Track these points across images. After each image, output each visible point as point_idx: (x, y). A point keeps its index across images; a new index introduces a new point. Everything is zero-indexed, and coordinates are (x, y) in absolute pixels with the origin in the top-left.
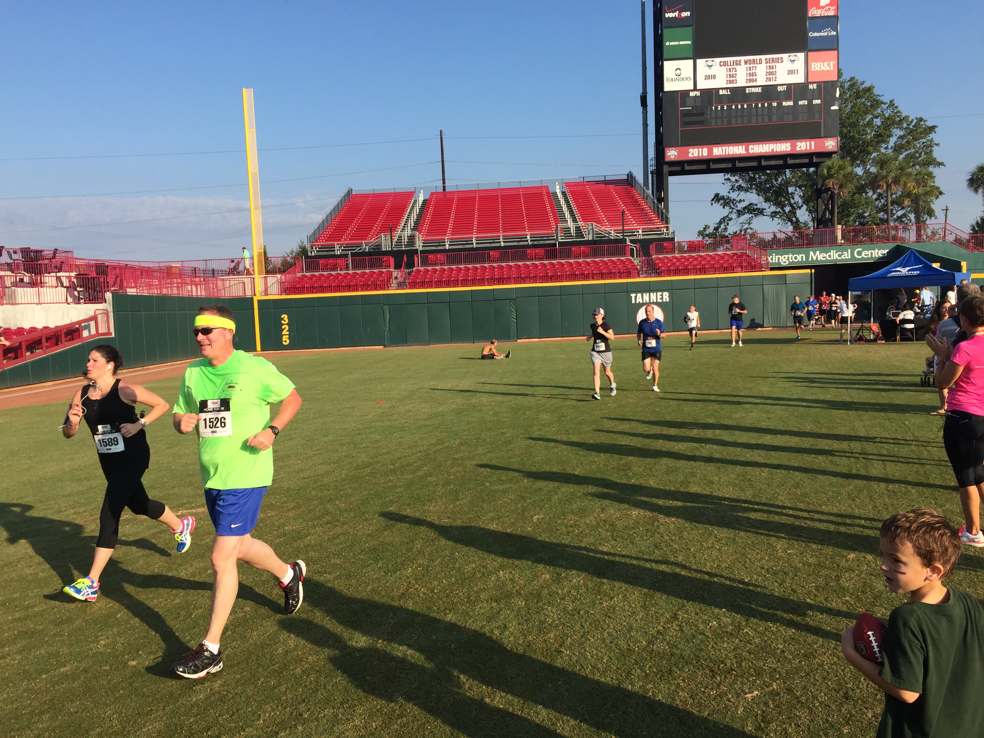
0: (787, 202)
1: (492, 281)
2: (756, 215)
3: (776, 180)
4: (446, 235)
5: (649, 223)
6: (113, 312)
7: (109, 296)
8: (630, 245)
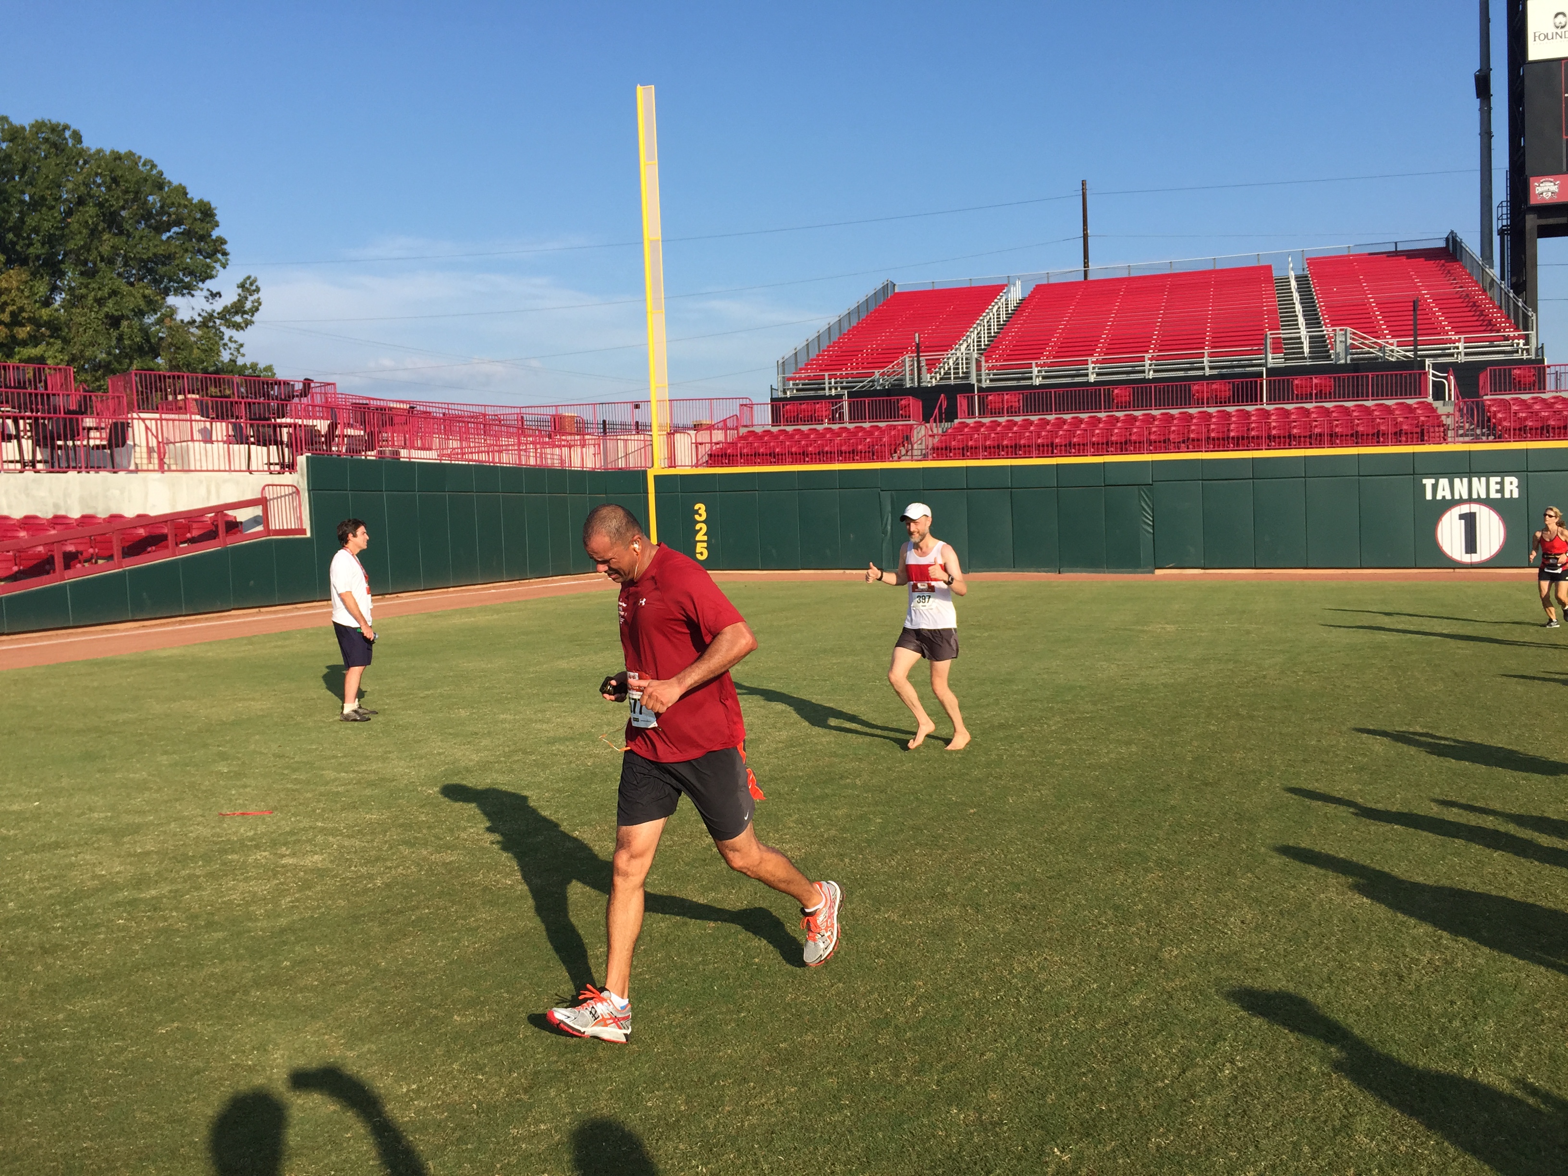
1: (1104, 446)
4: (1039, 358)
5: (1485, 331)
6: (309, 491)
7: (302, 460)
8: (1434, 375)
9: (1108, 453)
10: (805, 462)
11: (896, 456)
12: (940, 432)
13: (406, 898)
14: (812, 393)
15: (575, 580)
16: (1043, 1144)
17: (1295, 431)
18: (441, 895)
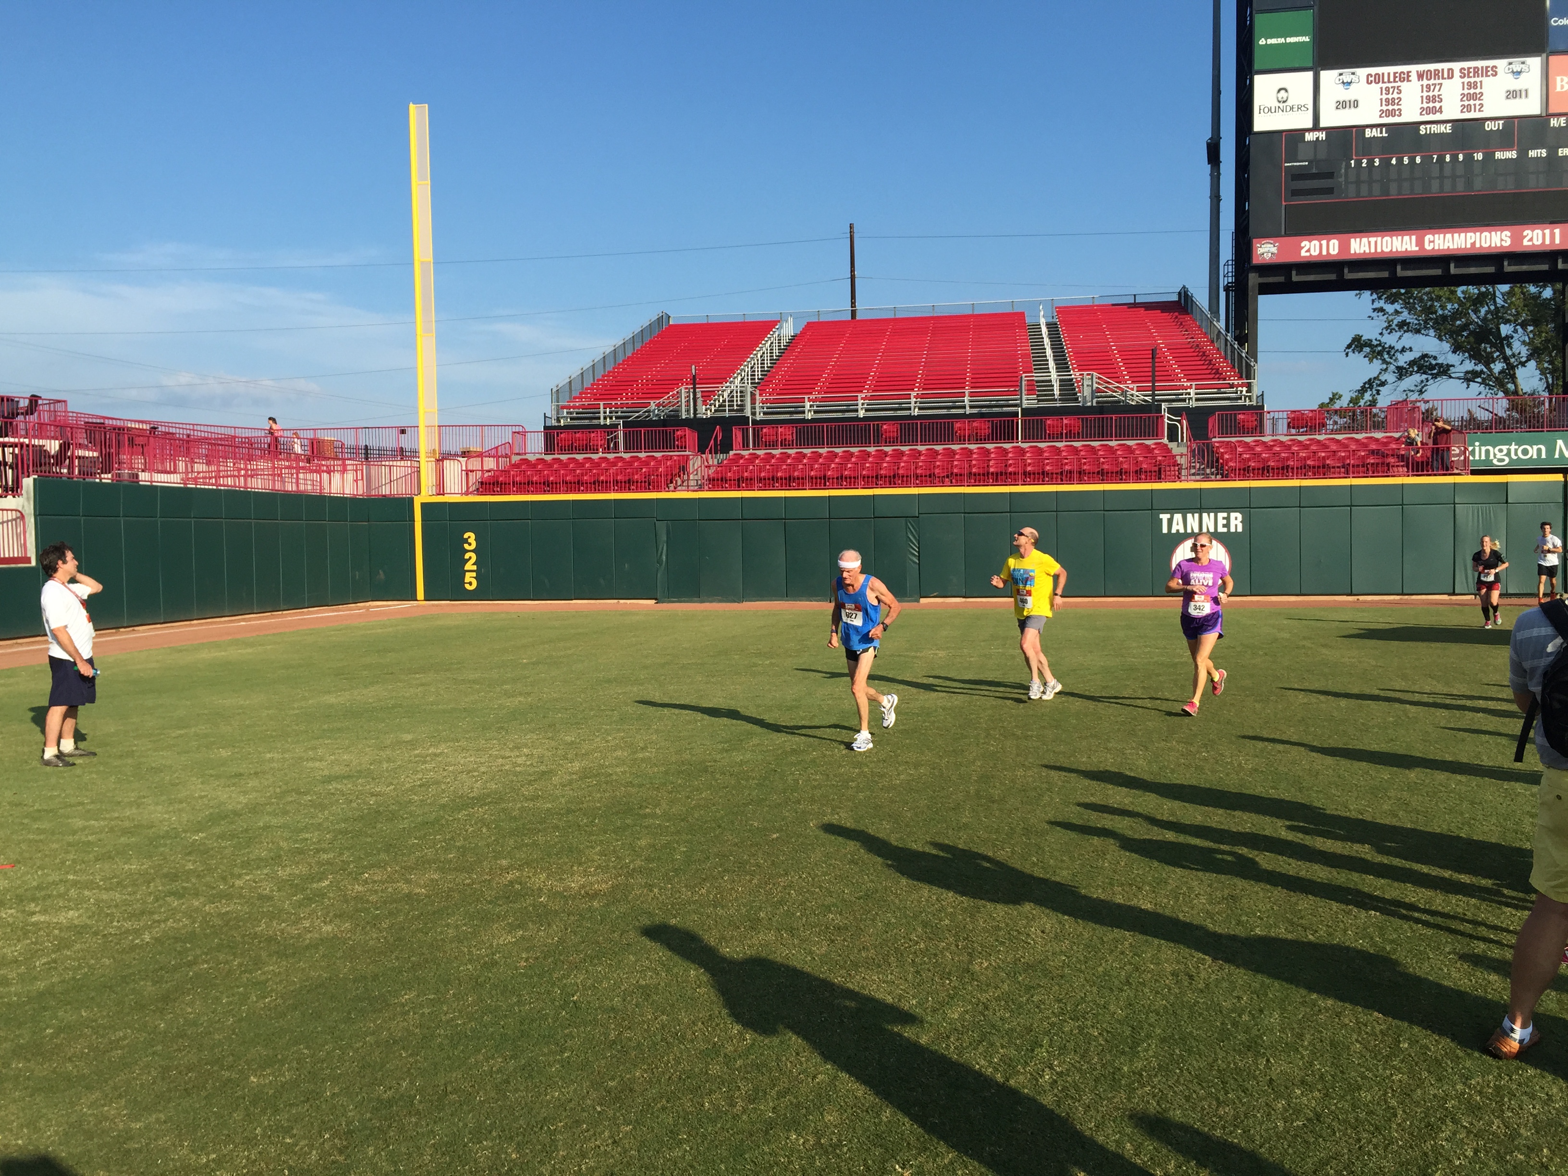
0: (1498, 353)
1: (874, 479)
4: (811, 393)
5: (1213, 379)
6: (35, 516)
7: (28, 483)
8: (1169, 419)
9: (877, 486)
10: (579, 491)
11: (672, 486)
12: (716, 463)
13: (180, 953)
14: (586, 422)
15: (336, 611)
16: (885, 1161)
17: (1048, 468)
18: (219, 948)
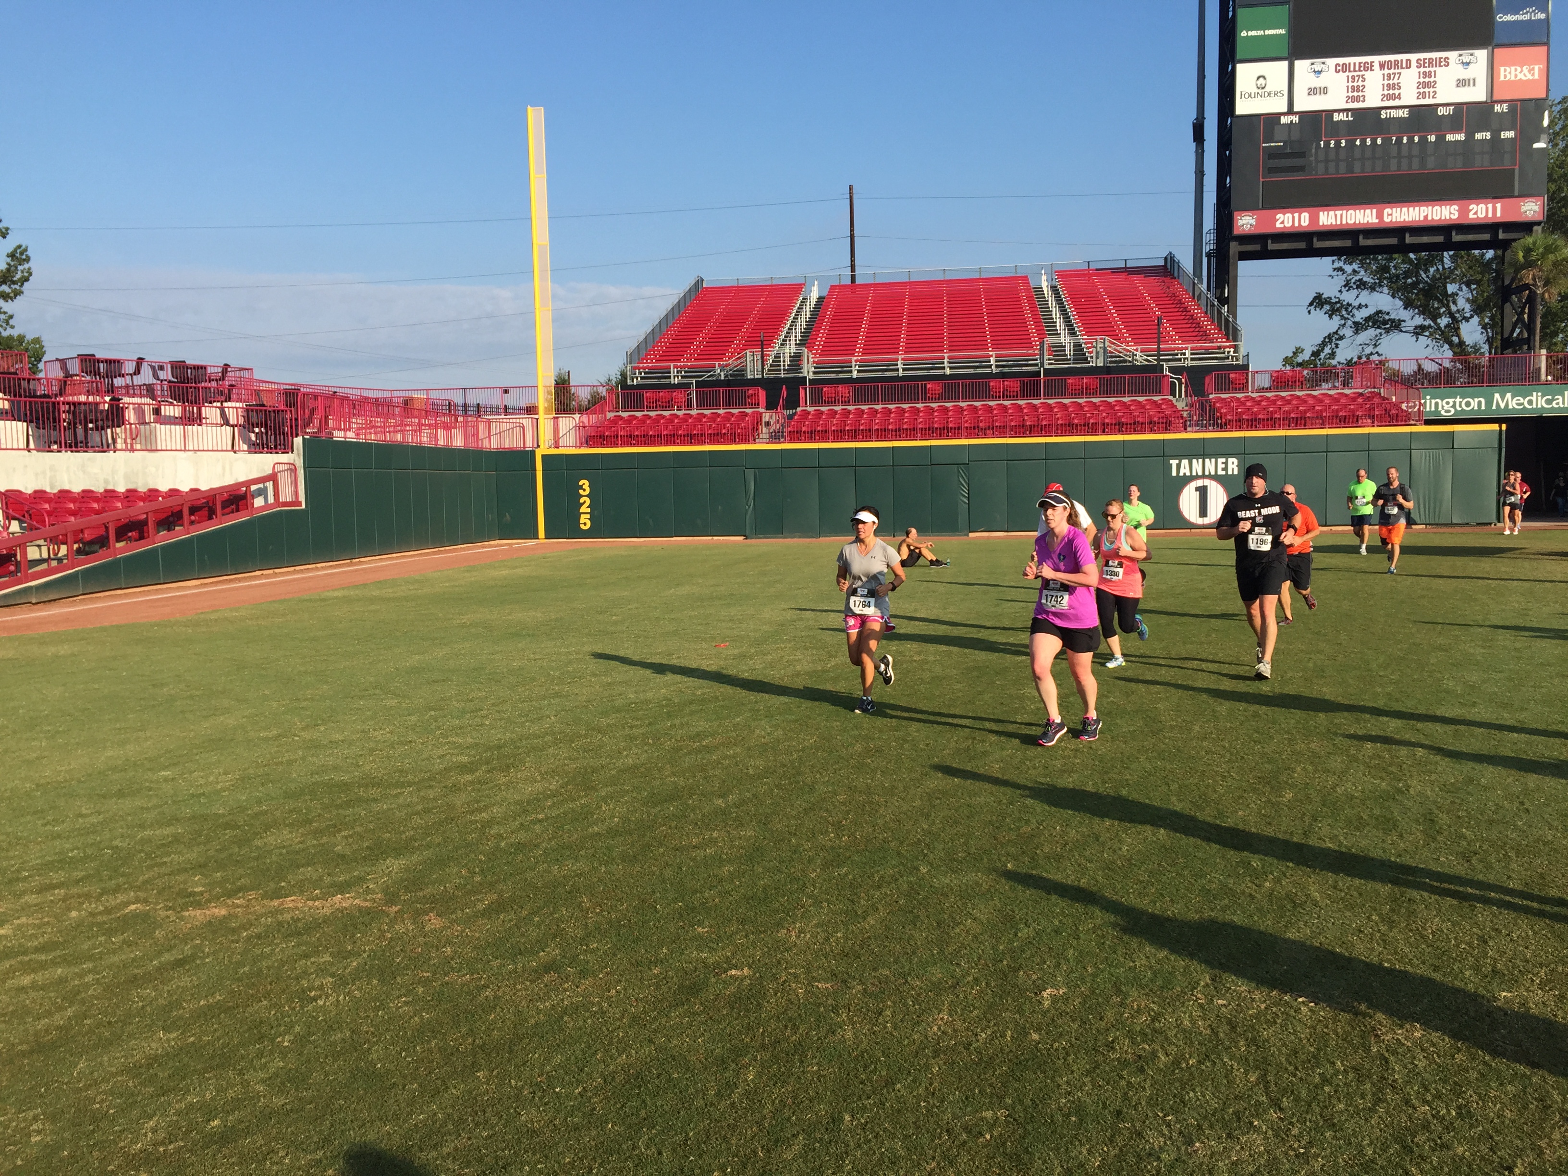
0: (1444, 309)
1: (929, 432)
2: (1388, 331)
3: (1426, 271)
4: (854, 354)
5: (1201, 340)
6: (304, 468)
7: (299, 441)
8: (1170, 377)
9: (933, 438)
11: (750, 439)
14: (660, 381)
17: (1073, 421)
